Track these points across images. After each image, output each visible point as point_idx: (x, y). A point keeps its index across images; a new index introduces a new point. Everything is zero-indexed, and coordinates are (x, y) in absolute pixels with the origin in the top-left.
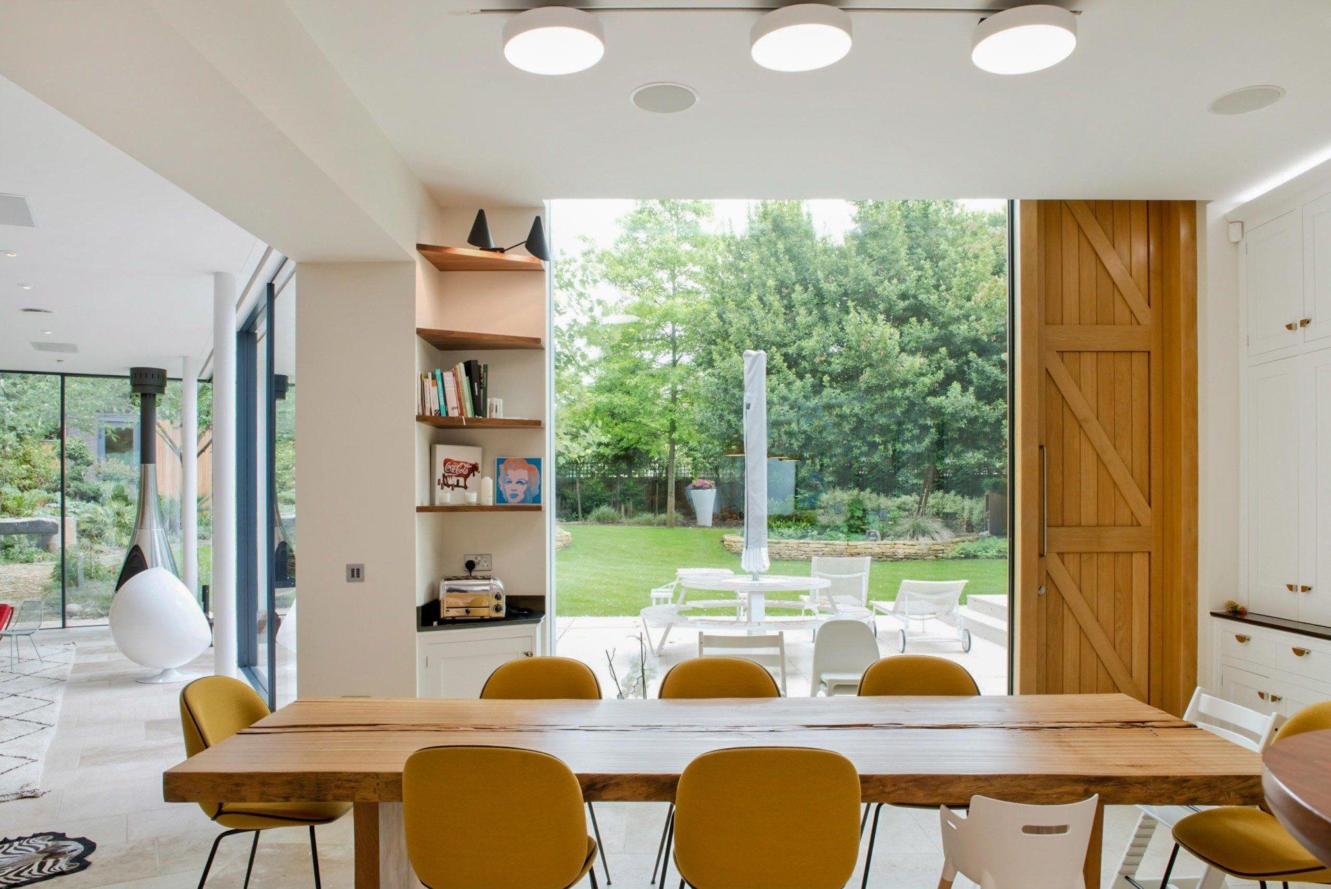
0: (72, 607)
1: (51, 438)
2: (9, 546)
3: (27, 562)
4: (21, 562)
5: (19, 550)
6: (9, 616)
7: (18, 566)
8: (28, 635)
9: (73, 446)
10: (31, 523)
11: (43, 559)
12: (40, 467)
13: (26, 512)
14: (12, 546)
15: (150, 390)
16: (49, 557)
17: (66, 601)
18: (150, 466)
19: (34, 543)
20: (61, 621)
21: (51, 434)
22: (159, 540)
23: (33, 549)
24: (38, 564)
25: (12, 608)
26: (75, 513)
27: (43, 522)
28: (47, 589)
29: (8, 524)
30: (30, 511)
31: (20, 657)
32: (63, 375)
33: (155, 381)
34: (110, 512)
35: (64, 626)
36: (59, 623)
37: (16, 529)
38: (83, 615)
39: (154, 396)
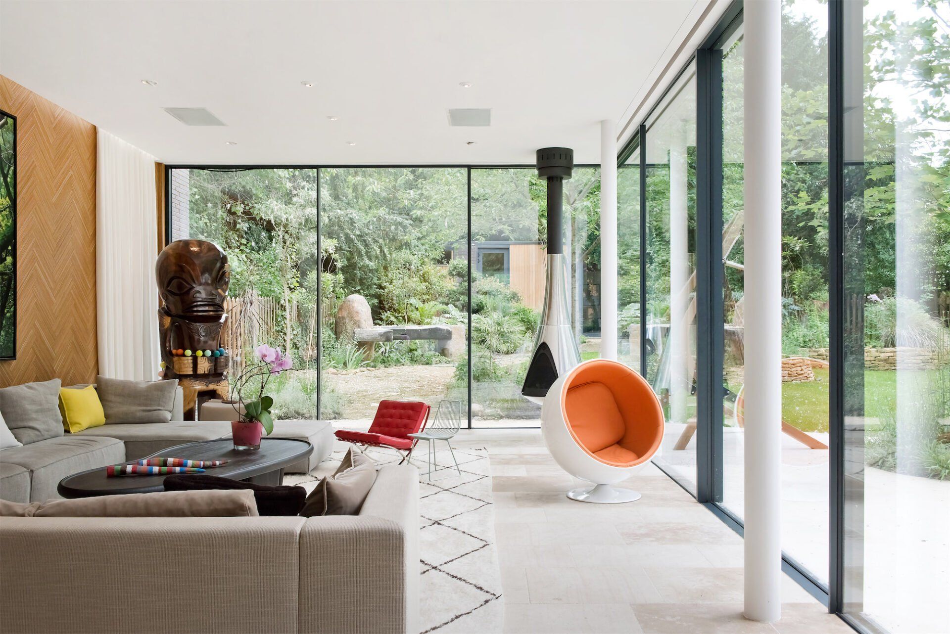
0: (475, 407)
1: (442, 263)
2: (413, 350)
3: (427, 364)
4: (422, 364)
5: (421, 353)
6: (426, 416)
7: (421, 367)
8: (446, 439)
9: (461, 266)
10: (431, 330)
11: (440, 362)
12: (435, 285)
13: (426, 321)
14: (416, 350)
15: (557, 172)
16: (444, 360)
17: (472, 402)
18: (557, 257)
19: (433, 346)
20: (467, 421)
21: (442, 259)
22: (566, 340)
23: (432, 353)
24: (436, 365)
25: (429, 407)
26: (463, 322)
27: (440, 329)
28: (448, 388)
29: (413, 330)
30: (429, 320)
31: (436, 464)
32: (470, 167)
33: (563, 162)
34: (490, 322)
35: (469, 428)
36: (464, 423)
37: (417, 335)
38: (485, 417)
39: (561, 179)
